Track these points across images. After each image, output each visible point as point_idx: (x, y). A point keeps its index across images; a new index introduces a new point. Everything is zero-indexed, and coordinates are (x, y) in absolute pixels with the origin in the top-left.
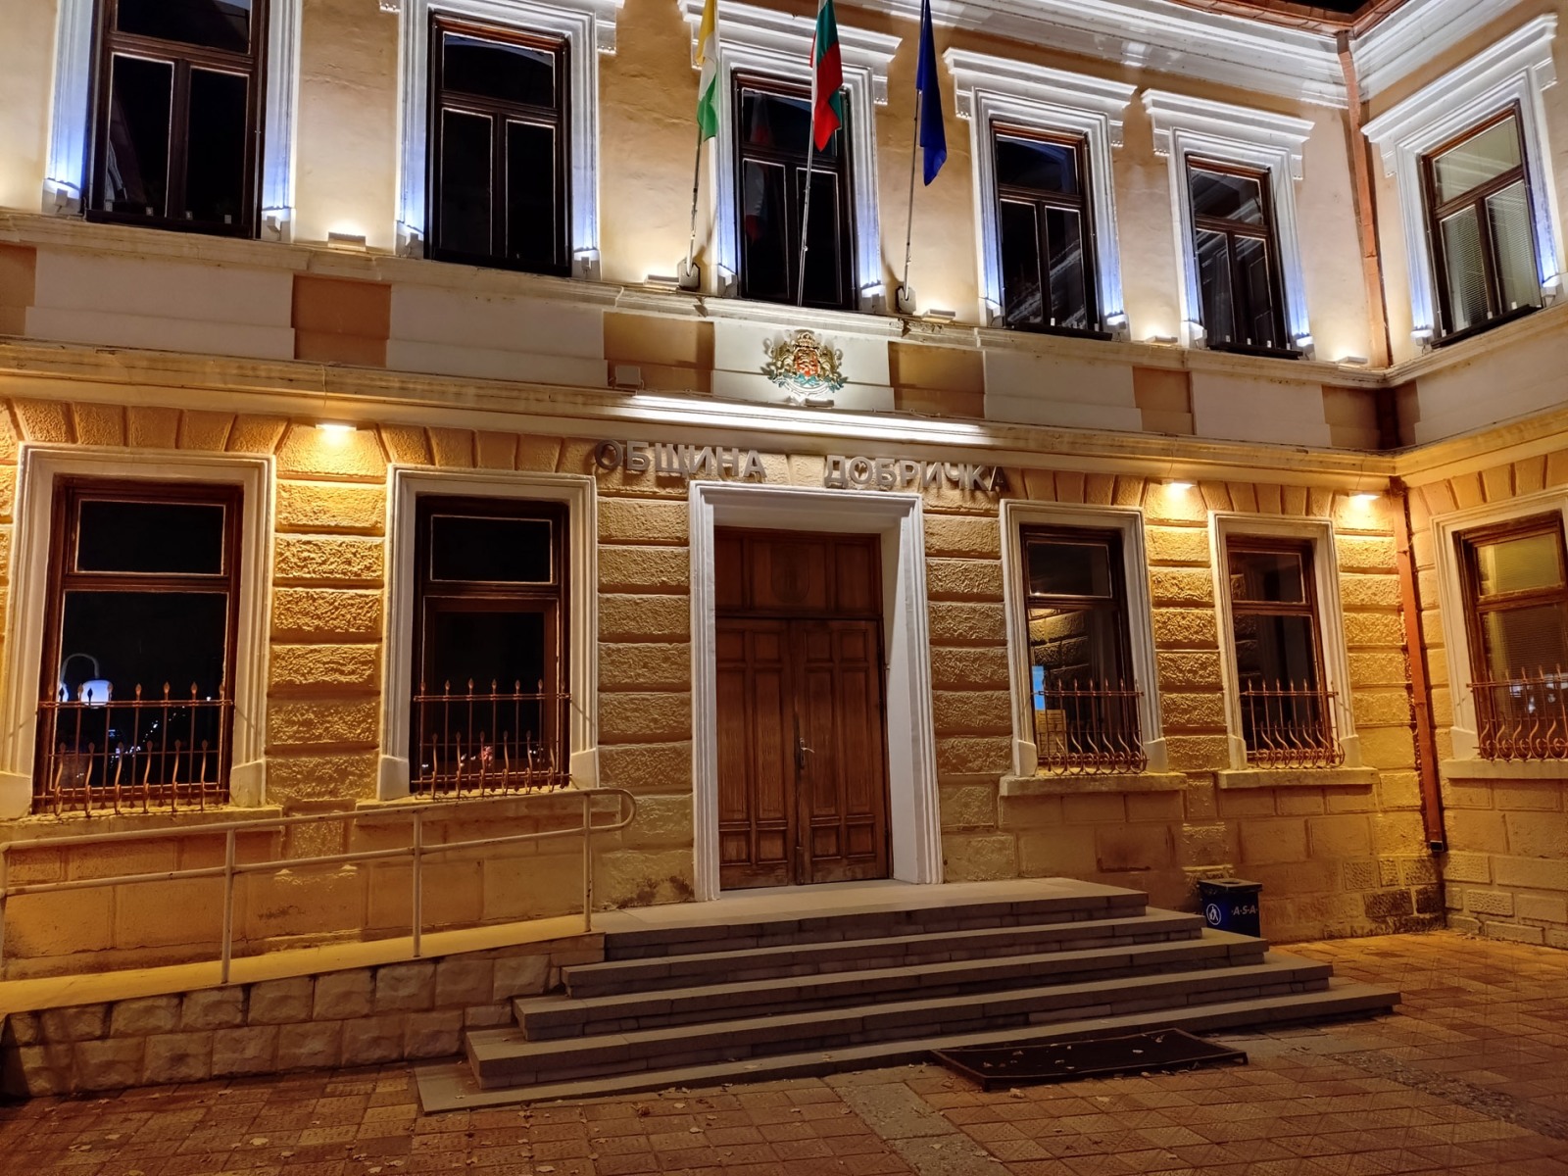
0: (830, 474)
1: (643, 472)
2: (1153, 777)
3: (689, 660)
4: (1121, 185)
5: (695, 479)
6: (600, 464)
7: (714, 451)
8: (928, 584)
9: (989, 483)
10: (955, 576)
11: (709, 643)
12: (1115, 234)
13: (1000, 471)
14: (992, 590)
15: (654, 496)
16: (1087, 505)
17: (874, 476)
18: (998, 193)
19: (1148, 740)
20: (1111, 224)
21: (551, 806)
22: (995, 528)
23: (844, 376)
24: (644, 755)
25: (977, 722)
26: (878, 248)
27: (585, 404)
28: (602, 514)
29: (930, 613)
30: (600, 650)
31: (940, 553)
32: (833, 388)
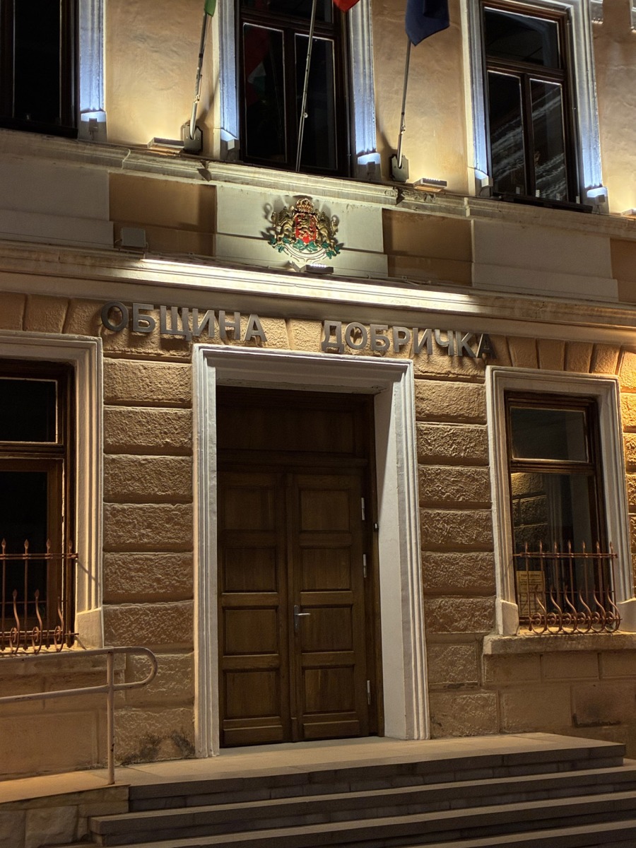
0: (327, 339)
1: (148, 334)
2: (625, 636)
3: (192, 521)
4: (600, 63)
5: (198, 342)
6: (106, 326)
7: (217, 315)
8: (418, 447)
9: (476, 350)
10: (444, 441)
11: (211, 504)
12: (595, 109)
13: (486, 336)
14: (478, 454)
15: (158, 358)
16: (567, 373)
17: (369, 341)
18: (486, 64)
19: (621, 601)
20: (591, 100)
21: (59, 665)
22: (480, 393)
23: (340, 242)
24: (147, 615)
25: (464, 582)
26: (374, 116)
27: (93, 266)
28: (107, 376)
29: (420, 476)
30: (105, 510)
31: (430, 417)
32: (330, 254)
